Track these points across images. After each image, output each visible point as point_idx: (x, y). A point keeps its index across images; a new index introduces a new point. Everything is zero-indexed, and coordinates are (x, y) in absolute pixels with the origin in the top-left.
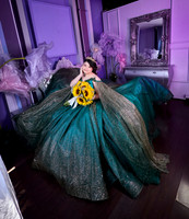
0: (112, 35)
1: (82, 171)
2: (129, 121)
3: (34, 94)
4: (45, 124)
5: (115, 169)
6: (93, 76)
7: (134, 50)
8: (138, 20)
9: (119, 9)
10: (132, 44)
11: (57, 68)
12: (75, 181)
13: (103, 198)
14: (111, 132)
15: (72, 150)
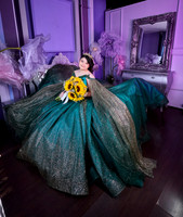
0: (113, 35)
2: (118, 121)
3: (28, 86)
4: (34, 117)
6: (88, 73)
9: (123, 9)
10: (132, 47)
12: (57, 174)
13: (83, 193)
14: (98, 130)
15: (58, 143)
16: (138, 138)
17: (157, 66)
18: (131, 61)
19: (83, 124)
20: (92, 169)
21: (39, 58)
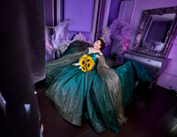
5: (90, 113)
7: (139, 38)
8: (151, 12)
11: (74, 40)
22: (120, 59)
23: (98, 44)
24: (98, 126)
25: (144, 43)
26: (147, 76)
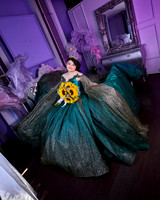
0: (82, 31)
1: (82, 156)
7: (106, 39)
10: (102, 35)
11: (40, 76)
16: (133, 111)
17: (129, 44)
18: (106, 48)
19: (85, 118)
20: (105, 152)
21: (26, 76)
22: (100, 69)
23: (71, 65)
24: (127, 156)
25: (113, 43)
26: (138, 71)
